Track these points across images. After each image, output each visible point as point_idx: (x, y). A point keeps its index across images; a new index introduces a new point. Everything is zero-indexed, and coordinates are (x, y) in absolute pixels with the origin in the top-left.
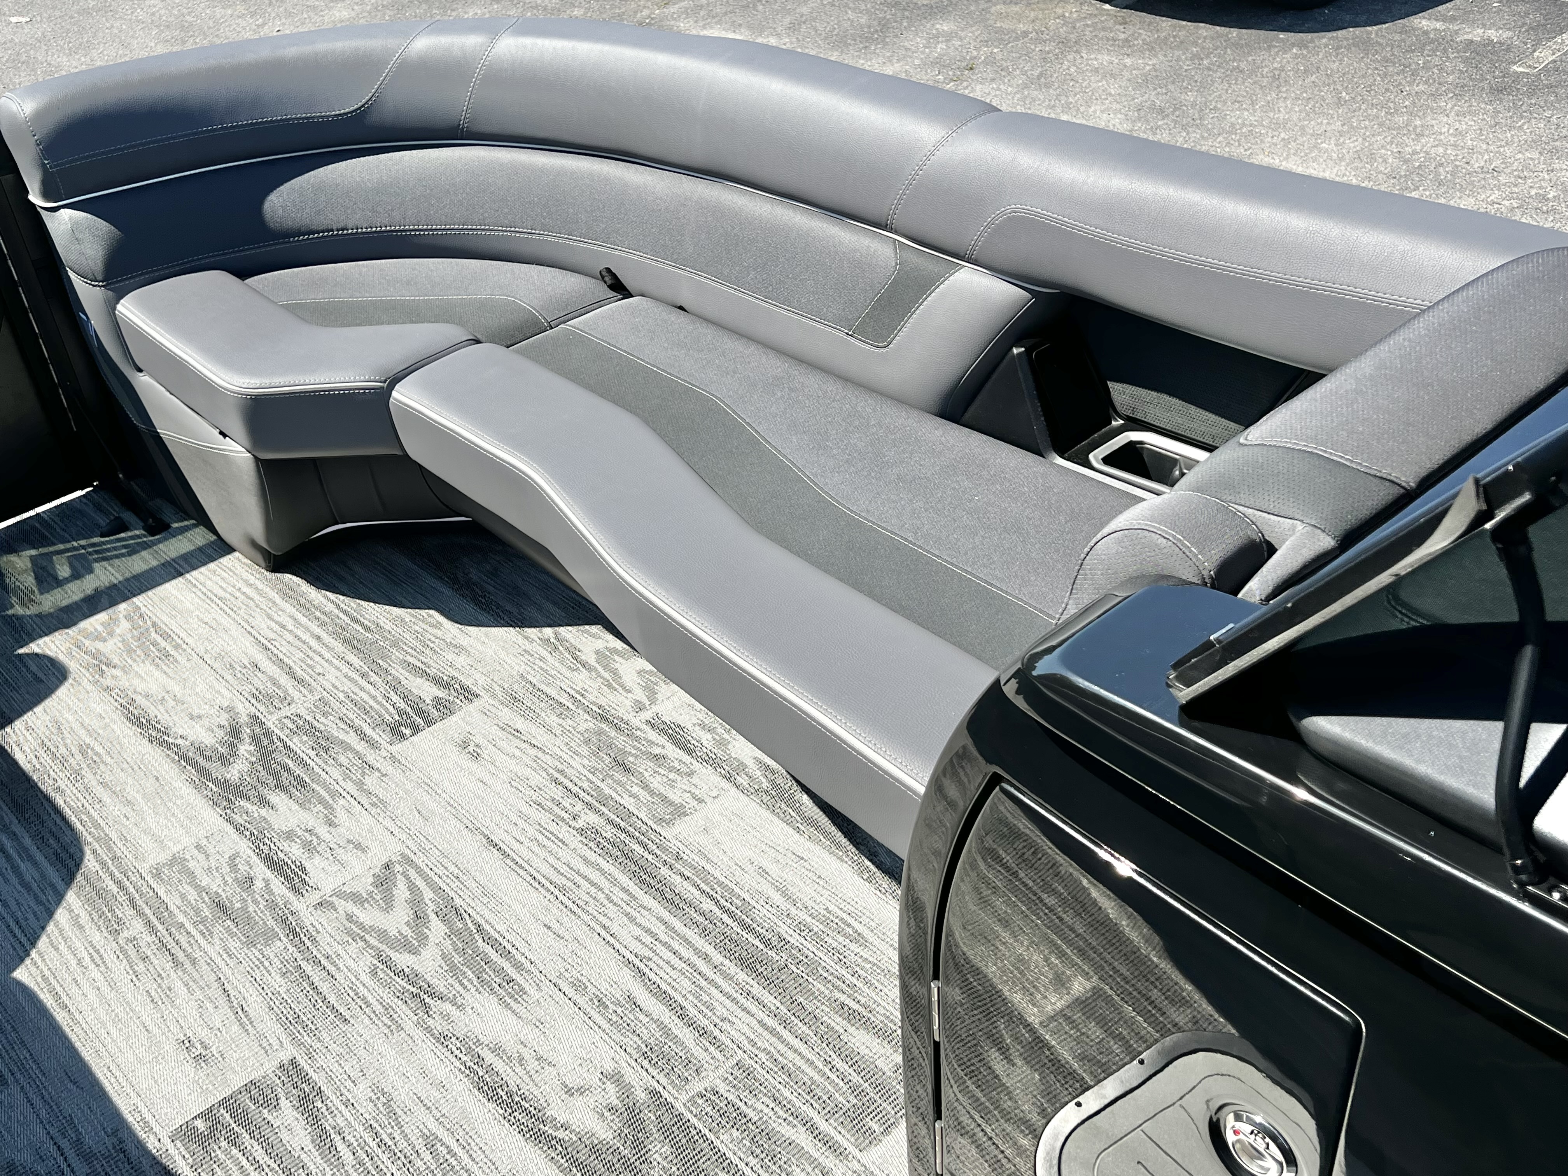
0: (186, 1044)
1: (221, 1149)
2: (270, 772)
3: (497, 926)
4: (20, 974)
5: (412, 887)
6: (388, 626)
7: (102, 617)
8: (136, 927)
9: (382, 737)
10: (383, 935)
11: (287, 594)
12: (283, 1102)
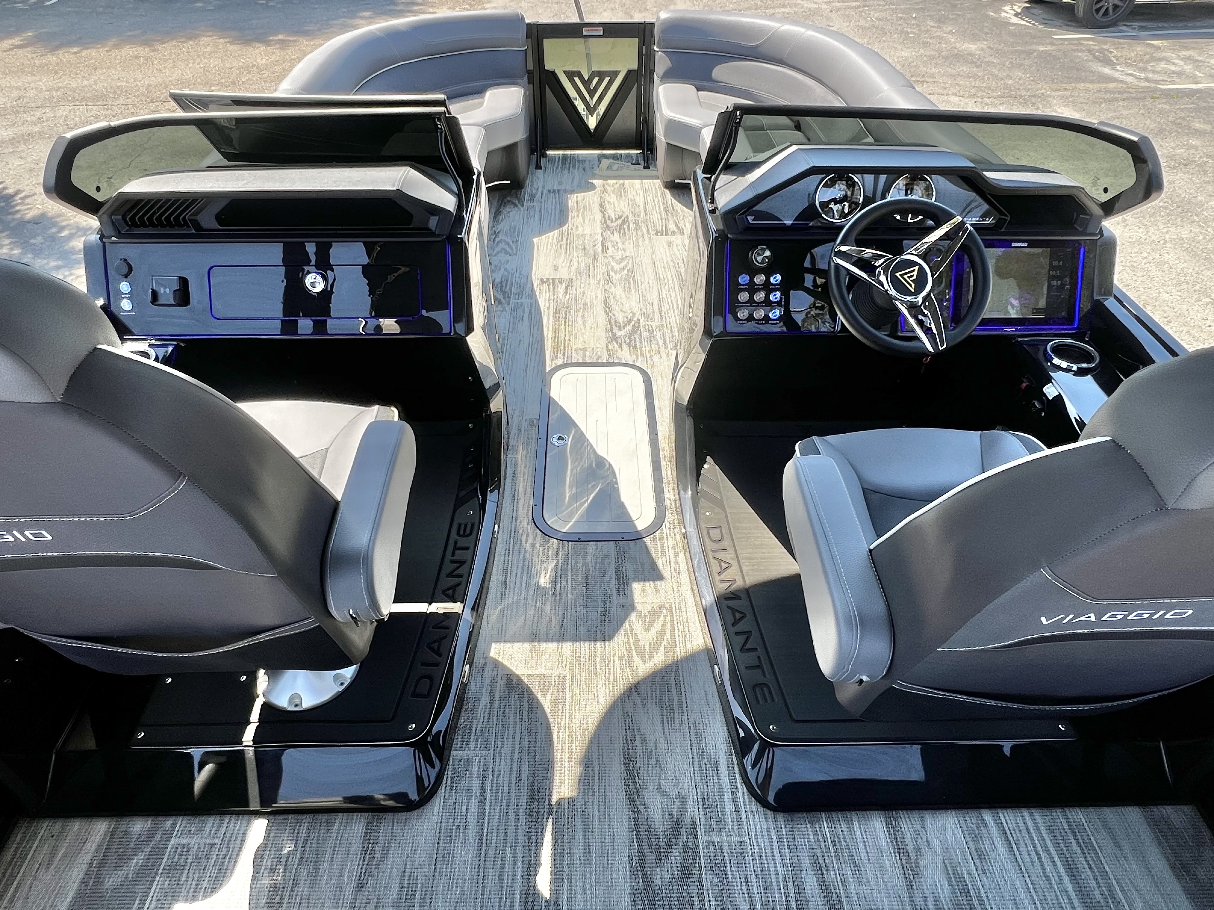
0: (555, 266)
1: (545, 285)
2: (620, 229)
3: (638, 278)
4: (535, 240)
5: (628, 263)
6: (679, 211)
7: (615, 181)
8: (564, 242)
9: (652, 232)
10: (612, 268)
11: (663, 194)
12: (564, 284)
